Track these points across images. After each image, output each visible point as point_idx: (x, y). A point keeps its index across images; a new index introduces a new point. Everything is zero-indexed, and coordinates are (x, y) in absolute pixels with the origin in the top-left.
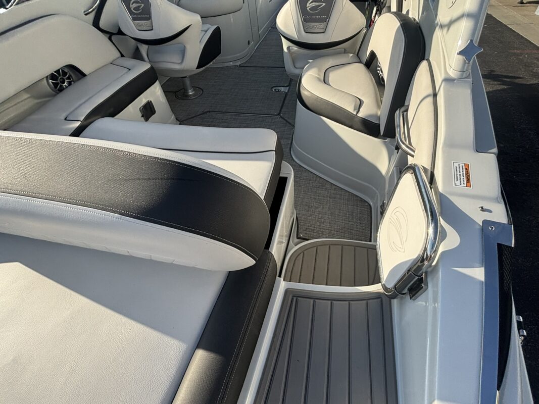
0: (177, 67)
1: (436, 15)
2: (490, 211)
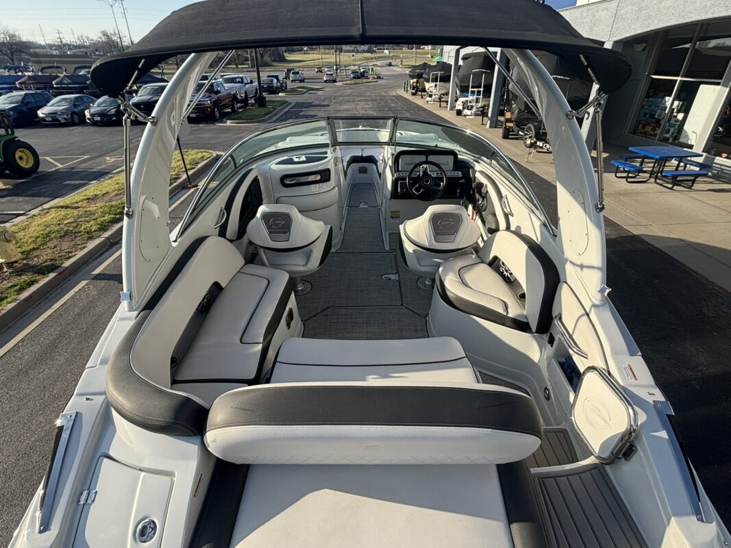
0: (302, 269)
1: (563, 253)
2: (653, 394)
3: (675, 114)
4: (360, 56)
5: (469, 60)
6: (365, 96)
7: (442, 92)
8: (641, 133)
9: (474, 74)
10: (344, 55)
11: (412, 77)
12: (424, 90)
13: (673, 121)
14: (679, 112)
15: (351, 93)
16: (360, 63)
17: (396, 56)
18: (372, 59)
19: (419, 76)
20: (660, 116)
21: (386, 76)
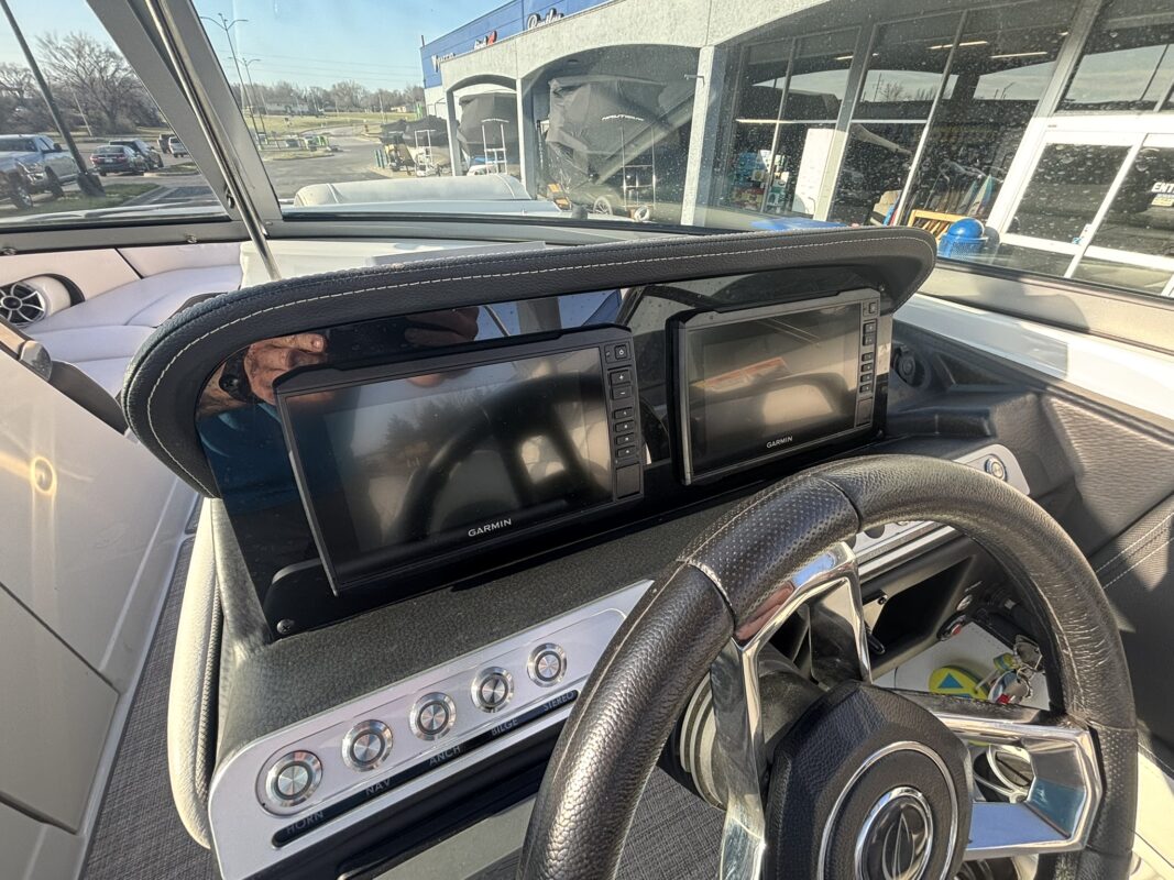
3: (777, 174)
4: (297, 120)
5: (471, 104)
6: (314, 176)
7: (440, 162)
8: (738, 203)
9: (486, 124)
10: (271, 119)
11: (386, 142)
12: (410, 163)
13: (776, 185)
14: (782, 170)
15: (289, 172)
16: (300, 131)
17: (356, 122)
18: (319, 125)
19: (398, 140)
20: (758, 176)
21: (346, 148)
